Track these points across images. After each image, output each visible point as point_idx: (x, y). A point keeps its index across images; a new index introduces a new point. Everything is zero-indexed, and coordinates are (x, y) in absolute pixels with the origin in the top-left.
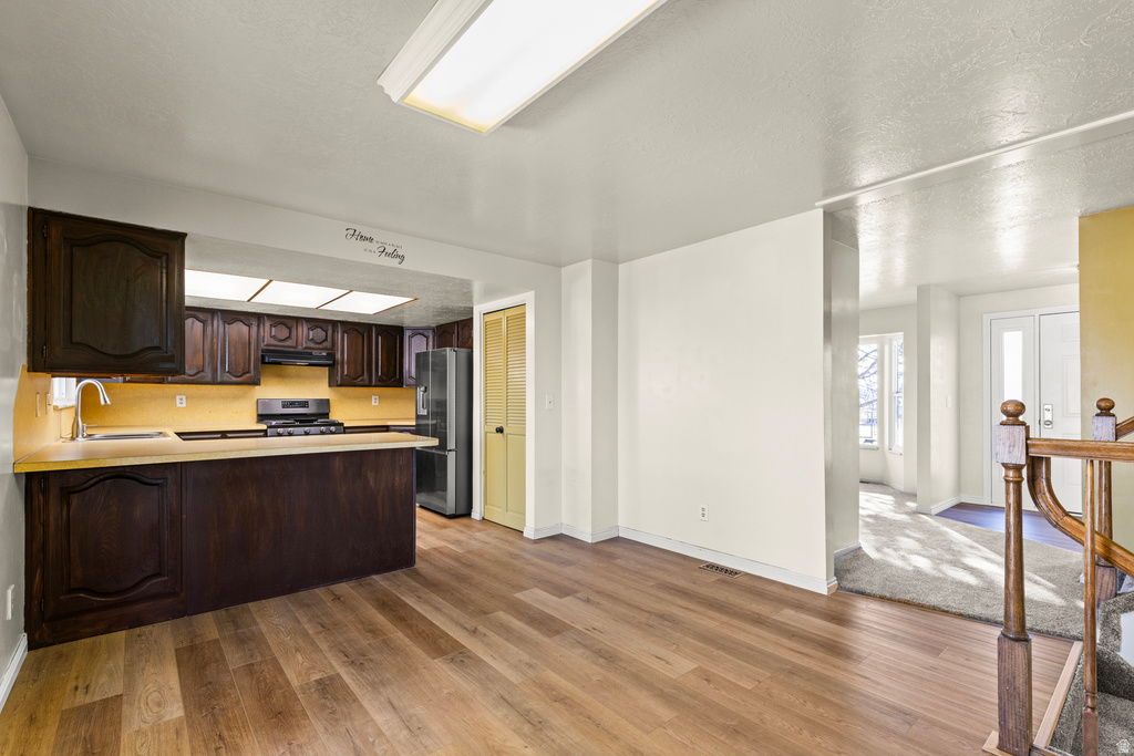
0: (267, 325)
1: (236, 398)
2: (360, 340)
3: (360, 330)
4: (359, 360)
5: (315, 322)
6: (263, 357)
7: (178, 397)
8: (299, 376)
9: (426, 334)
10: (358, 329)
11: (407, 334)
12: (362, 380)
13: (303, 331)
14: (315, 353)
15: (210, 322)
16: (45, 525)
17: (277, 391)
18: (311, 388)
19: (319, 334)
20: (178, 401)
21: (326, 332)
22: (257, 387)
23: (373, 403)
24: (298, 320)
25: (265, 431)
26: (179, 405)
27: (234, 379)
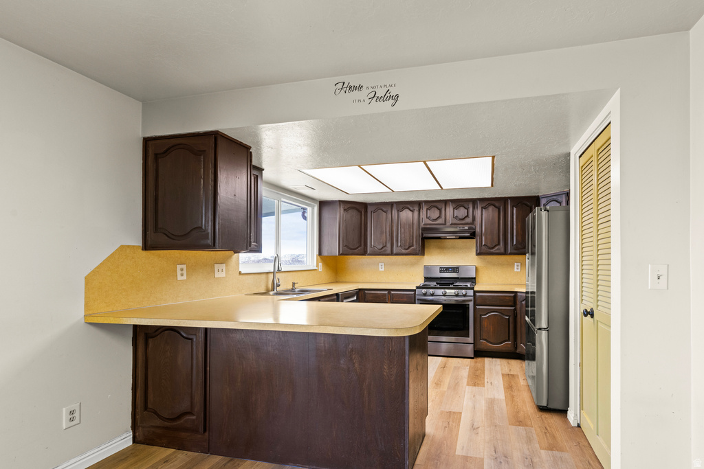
0: (425, 209)
1: (413, 264)
2: (497, 213)
3: (497, 205)
4: (496, 232)
5: (458, 203)
6: (422, 234)
7: (379, 264)
8: (454, 248)
9: (559, 199)
10: (494, 204)
11: (543, 201)
12: (500, 249)
13: (450, 211)
14: (460, 228)
15: (389, 212)
17: (437, 260)
18: (464, 258)
19: (461, 212)
20: (380, 267)
21: (467, 209)
22: (426, 257)
23: (516, 270)
24: (446, 202)
25: (415, 290)
26: (380, 270)
27: (404, 251)
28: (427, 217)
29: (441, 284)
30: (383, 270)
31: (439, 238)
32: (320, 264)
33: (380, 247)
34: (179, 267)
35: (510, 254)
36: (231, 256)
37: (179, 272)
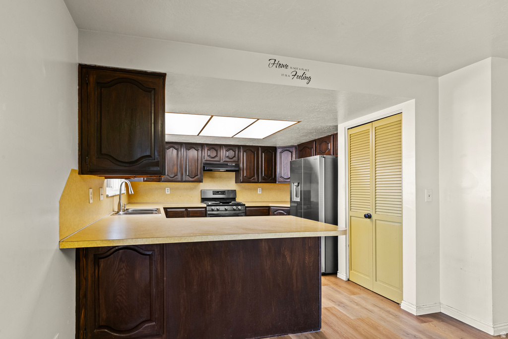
0: (206, 150)
1: (192, 189)
2: (253, 156)
3: (253, 150)
4: (252, 168)
5: (229, 147)
6: (204, 167)
7: (166, 189)
8: (220, 177)
9: (291, 150)
10: (252, 150)
11: (279, 151)
12: (254, 179)
13: (223, 152)
14: (229, 164)
15: (180, 149)
16: (86, 279)
17: (211, 186)
18: (226, 183)
19: (231, 153)
21: (235, 152)
22: (203, 183)
23: (259, 193)
24: (221, 146)
25: (206, 208)
26: (167, 193)
27: (191, 179)
28: (206, 155)
29: (223, 203)
30: (169, 193)
31: (211, 170)
33: (172, 176)
34: (91, 190)
35: (261, 182)
36: (104, 182)
37: (90, 195)
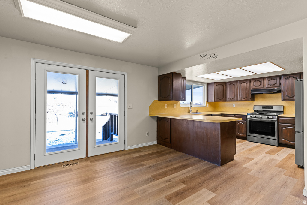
0: (253, 82)
1: (248, 105)
5: (271, 78)
6: (251, 92)
13: (266, 81)
14: (272, 89)
15: (236, 84)
18: (276, 101)
19: (273, 82)
20: (233, 106)
21: (276, 80)
22: (255, 102)
24: (264, 78)
25: (246, 115)
26: (233, 107)
27: (243, 100)
28: (253, 86)
30: (234, 107)
31: (262, 94)
32: (208, 105)
33: (232, 98)
34: (166, 105)
36: (178, 102)
37: (166, 106)
